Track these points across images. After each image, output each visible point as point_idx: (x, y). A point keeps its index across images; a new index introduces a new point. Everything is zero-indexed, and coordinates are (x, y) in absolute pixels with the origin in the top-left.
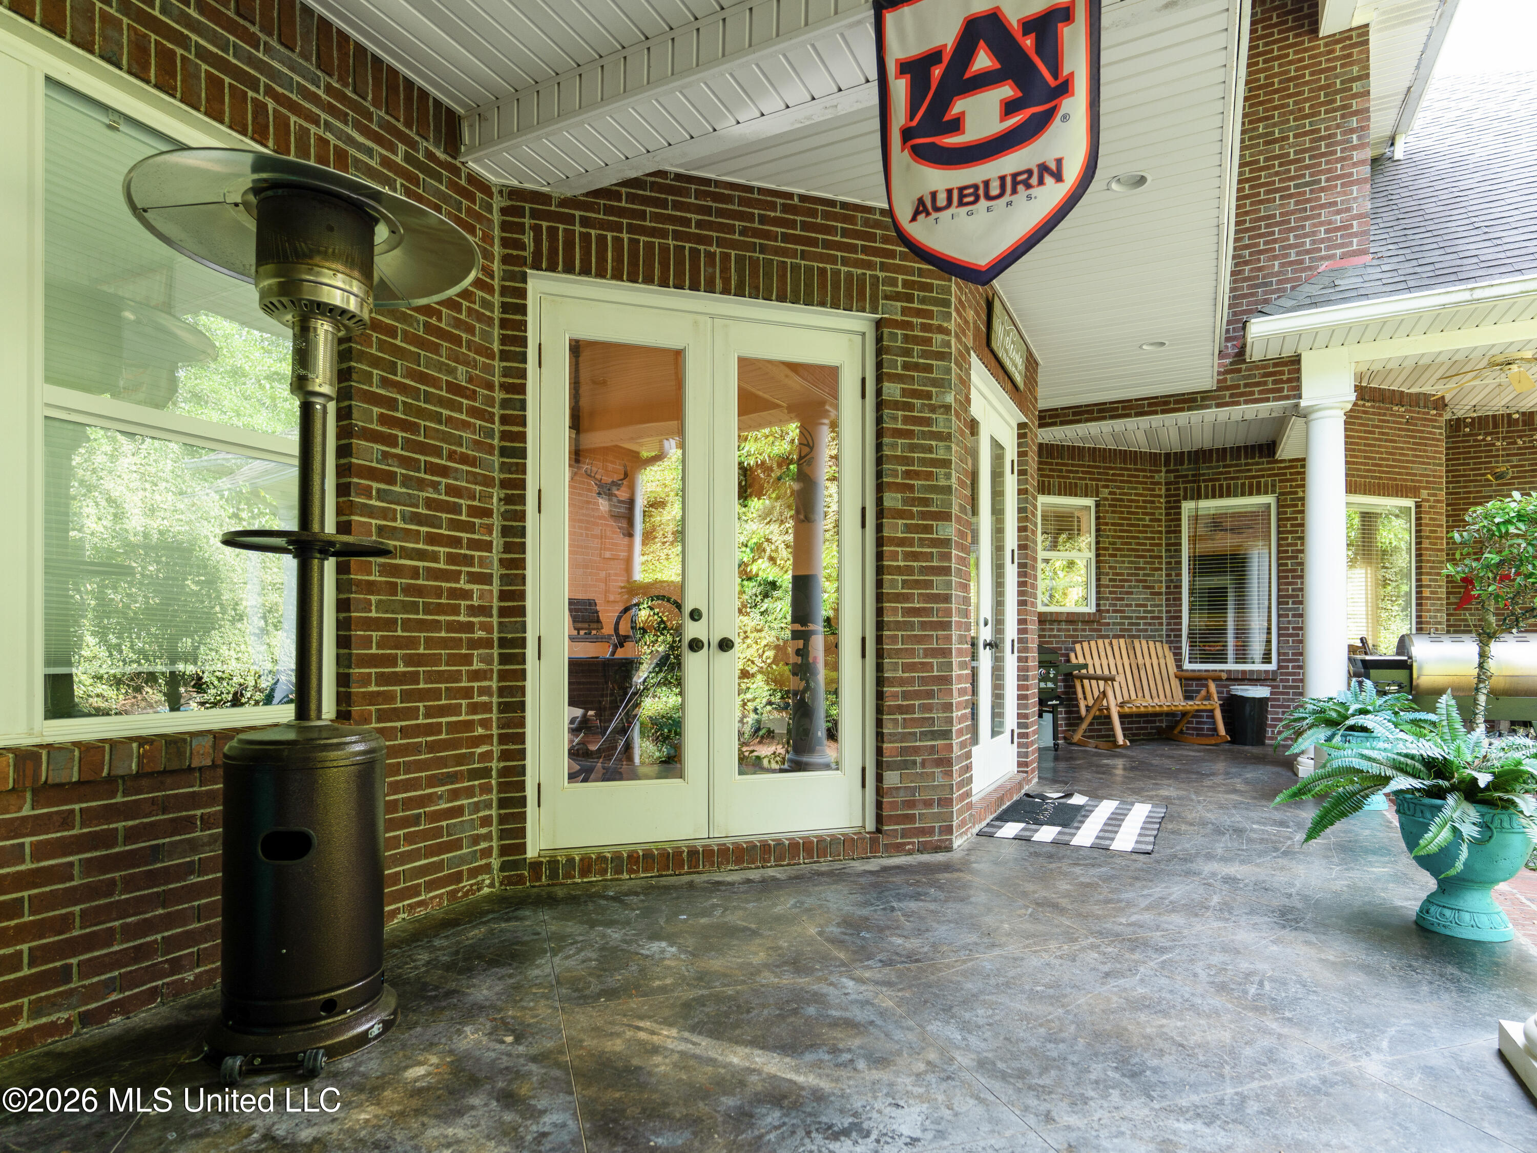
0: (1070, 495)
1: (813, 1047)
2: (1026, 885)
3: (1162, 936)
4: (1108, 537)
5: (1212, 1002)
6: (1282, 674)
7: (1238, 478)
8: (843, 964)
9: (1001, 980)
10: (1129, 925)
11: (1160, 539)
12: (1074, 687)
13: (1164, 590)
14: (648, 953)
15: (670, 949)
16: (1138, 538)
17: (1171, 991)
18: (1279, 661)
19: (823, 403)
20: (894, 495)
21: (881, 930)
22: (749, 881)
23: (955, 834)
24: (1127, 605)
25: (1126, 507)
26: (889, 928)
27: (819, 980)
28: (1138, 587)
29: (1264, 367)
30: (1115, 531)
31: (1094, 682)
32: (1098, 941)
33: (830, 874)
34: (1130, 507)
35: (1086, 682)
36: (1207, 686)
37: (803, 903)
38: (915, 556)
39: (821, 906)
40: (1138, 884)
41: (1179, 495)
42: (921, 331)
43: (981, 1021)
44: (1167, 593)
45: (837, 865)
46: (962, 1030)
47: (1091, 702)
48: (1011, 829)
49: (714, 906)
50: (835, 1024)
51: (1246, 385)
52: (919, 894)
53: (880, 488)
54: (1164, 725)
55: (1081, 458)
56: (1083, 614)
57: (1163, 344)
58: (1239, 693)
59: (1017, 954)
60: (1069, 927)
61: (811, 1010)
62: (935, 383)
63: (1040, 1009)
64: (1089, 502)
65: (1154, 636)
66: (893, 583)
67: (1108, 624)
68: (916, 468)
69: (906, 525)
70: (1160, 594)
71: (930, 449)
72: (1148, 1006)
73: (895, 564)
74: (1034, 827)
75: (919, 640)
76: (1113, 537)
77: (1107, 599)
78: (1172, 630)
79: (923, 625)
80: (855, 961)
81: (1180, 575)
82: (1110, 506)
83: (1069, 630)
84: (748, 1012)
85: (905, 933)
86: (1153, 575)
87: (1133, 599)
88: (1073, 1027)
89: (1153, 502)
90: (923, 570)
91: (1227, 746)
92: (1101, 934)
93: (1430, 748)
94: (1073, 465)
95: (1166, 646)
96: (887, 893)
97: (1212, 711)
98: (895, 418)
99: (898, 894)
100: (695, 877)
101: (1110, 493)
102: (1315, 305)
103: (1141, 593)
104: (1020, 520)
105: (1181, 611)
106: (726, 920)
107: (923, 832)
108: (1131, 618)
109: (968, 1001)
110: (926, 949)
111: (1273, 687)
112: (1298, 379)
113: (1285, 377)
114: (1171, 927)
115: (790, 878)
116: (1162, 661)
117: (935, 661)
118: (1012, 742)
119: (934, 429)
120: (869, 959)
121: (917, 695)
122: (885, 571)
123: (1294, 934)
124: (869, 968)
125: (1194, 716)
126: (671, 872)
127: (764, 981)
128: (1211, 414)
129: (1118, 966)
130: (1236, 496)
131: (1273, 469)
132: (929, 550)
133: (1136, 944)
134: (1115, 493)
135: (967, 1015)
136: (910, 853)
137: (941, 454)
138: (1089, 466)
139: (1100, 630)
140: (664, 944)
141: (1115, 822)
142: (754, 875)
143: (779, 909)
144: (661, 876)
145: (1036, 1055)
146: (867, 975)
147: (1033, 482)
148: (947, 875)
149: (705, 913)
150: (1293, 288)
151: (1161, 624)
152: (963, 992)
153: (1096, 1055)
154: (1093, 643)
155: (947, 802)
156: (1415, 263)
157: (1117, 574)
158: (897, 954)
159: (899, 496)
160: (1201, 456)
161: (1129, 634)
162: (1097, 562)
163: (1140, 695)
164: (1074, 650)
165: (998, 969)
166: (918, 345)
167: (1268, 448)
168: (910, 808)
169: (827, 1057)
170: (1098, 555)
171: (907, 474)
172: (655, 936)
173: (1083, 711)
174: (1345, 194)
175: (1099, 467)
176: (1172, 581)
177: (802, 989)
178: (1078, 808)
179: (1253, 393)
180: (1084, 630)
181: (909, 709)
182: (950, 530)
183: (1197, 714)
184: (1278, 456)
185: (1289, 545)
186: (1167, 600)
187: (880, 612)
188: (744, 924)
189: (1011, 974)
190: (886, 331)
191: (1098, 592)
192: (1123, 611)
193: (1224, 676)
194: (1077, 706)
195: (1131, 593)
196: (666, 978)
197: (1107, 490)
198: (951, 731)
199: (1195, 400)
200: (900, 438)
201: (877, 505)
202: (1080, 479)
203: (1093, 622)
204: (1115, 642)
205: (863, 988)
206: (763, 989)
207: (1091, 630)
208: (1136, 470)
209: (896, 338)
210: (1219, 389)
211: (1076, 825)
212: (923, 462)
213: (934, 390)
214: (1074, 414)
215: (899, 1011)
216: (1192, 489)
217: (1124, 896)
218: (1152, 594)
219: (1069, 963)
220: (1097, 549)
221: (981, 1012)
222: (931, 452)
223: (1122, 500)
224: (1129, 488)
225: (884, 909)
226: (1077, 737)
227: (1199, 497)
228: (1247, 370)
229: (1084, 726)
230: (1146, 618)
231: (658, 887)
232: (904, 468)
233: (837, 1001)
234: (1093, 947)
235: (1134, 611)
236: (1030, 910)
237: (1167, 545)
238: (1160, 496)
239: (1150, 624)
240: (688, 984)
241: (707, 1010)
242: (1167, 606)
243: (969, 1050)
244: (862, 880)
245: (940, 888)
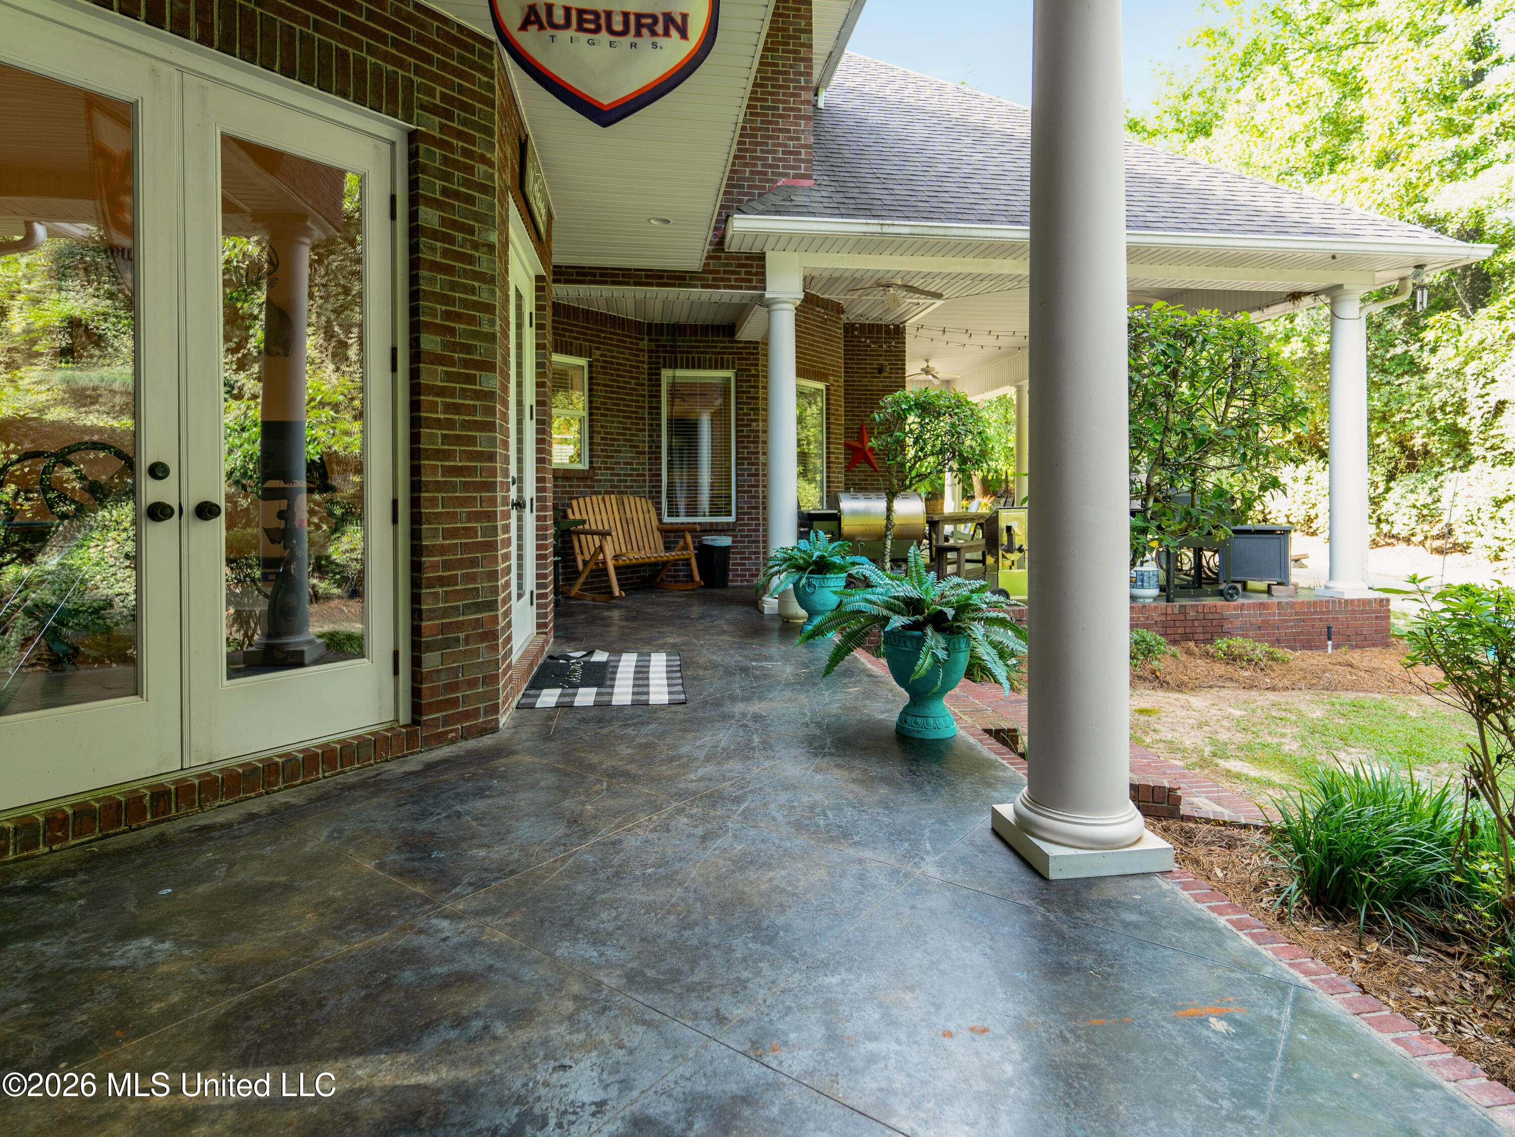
0: (566, 353)
1: (429, 1026)
2: (590, 757)
3: (732, 785)
4: (599, 397)
5: (798, 842)
6: (740, 525)
7: (706, 353)
8: (426, 901)
9: (610, 872)
10: (699, 780)
11: (644, 402)
12: (571, 542)
13: (647, 449)
14: (123, 962)
15: (160, 946)
16: (625, 400)
17: (763, 841)
18: (737, 514)
19: (304, 217)
20: (432, 337)
21: (455, 844)
22: (252, 817)
23: (501, 711)
24: (617, 463)
25: (615, 369)
26: (463, 839)
27: (403, 930)
28: (625, 446)
29: (739, 258)
30: (606, 392)
31: (589, 537)
32: (680, 804)
33: (363, 784)
34: (619, 370)
35: (582, 537)
36: (684, 537)
37: (341, 831)
38: (456, 408)
39: (367, 830)
40: (689, 736)
41: (659, 363)
42: (462, 156)
43: (610, 927)
44: (649, 453)
45: (369, 773)
46: (594, 944)
47: (587, 557)
48: (549, 698)
49: (212, 864)
50: (446, 984)
51: (725, 272)
52: (482, 790)
53: (415, 328)
54: (647, 574)
55: (576, 318)
56: (578, 471)
57: (668, 222)
58: (709, 543)
59: (612, 836)
60: (648, 794)
61: (408, 976)
62: (478, 217)
63: (661, 894)
64: (582, 362)
65: (639, 492)
66: (432, 438)
67: (600, 481)
68: (457, 309)
69: (446, 372)
70: (644, 453)
71: (472, 290)
72: (751, 862)
73: (434, 416)
74: (571, 691)
75: (462, 502)
76: (604, 397)
77: (599, 457)
78: (654, 487)
79: (466, 486)
80: (438, 892)
81: (660, 436)
82: (602, 367)
83: (565, 486)
84: (320, 1006)
85: (486, 841)
86: (638, 436)
87: (622, 458)
88: (698, 905)
89: (638, 367)
90: (466, 425)
91: (701, 591)
92: (680, 795)
93: (906, 589)
94: (568, 324)
95: (650, 502)
96: (444, 796)
97: (688, 560)
98: (433, 250)
99: (458, 794)
100: (167, 828)
101: (602, 355)
102: (778, 213)
103: (628, 452)
104: (538, 375)
105: (660, 469)
106: (238, 879)
107: (466, 715)
108: (619, 475)
109: (587, 906)
110: (516, 855)
111: (734, 536)
112: (764, 274)
113: (754, 270)
114: (734, 775)
115: (311, 801)
116: (647, 515)
117: (478, 525)
118: (532, 604)
119: (477, 268)
120: (455, 886)
121: (460, 564)
122: (423, 423)
123: (826, 760)
124: (458, 896)
125: (673, 565)
126: (123, 828)
127: (328, 955)
128: (697, 293)
129: (709, 826)
130: (705, 368)
131: (733, 348)
132: (472, 403)
133: (714, 799)
134: (605, 356)
135: (593, 924)
136: (453, 741)
137: (485, 298)
138: (583, 327)
139: (593, 487)
140: (147, 942)
141: (642, 675)
142: (258, 805)
143: (310, 847)
144: (108, 836)
145: (679, 949)
146: (461, 907)
147: (549, 340)
148: (504, 761)
149: (199, 877)
150: (760, 195)
151: (644, 481)
152: (578, 897)
153: (731, 929)
154: (588, 499)
155: (495, 679)
156: (842, 195)
157: (608, 433)
158: (486, 870)
159: (438, 338)
160: (677, 329)
161: (618, 489)
162: (591, 421)
163: (629, 548)
164: (571, 507)
165: (601, 860)
166: (458, 170)
167: (729, 329)
168: (453, 691)
169: (453, 1034)
170: (591, 414)
171: (448, 315)
172: (129, 933)
173: (580, 566)
174: (796, 125)
175: (592, 329)
176: (653, 441)
177: (384, 949)
178: (603, 665)
179: (729, 280)
180: (579, 486)
181: (452, 580)
182: (492, 382)
183: (675, 563)
184: (737, 338)
185: (745, 414)
186: (650, 459)
187: (415, 471)
188: (269, 879)
189: (616, 861)
190: (422, 146)
191: (591, 450)
192: (612, 469)
193: (698, 528)
194: (575, 560)
195: (620, 452)
196: (169, 994)
197: (598, 352)
198: (496, 601)
199: (684, 278)
200: (439, 272)
201: (411, 347)
202: (575, 338)
203: (587, 478)
204: (607, 497)
205: (462, 925)
206: (330, 966)
207: (586, 486)
208: (624, 336)
209: (432, 157)
210: (704, 272)
211: (609, 683)
212: (465, 303)
213: (476, 225)
214: (578, 274)
215: (516, 942)
216: (670, 359)
217: (684, 750)
218: (637, 453)
219: (665, 834)
220: (590, 408)
221: (604, 916)
222: (474, 294)
223: (612, 363)
224: (618, 352)
225: (448, 817)
226: (575, 591)
227: (676, 367)
228: (726, 258)
229: (582, 580)
230: (631, 475)
231: (107, 855)
232: (444, 308)
233: (437, 952)
234: (680, 811)
235: (622, 469)
236: (605, 784)
237: (650, 408)
238: (643, 362)
239: (635, 481)
240: (210, 993)
241: (255, 1023)
242: (650, 464)
243: (611, 966)
244: (408, 785)
245: (502, 777)
